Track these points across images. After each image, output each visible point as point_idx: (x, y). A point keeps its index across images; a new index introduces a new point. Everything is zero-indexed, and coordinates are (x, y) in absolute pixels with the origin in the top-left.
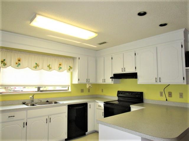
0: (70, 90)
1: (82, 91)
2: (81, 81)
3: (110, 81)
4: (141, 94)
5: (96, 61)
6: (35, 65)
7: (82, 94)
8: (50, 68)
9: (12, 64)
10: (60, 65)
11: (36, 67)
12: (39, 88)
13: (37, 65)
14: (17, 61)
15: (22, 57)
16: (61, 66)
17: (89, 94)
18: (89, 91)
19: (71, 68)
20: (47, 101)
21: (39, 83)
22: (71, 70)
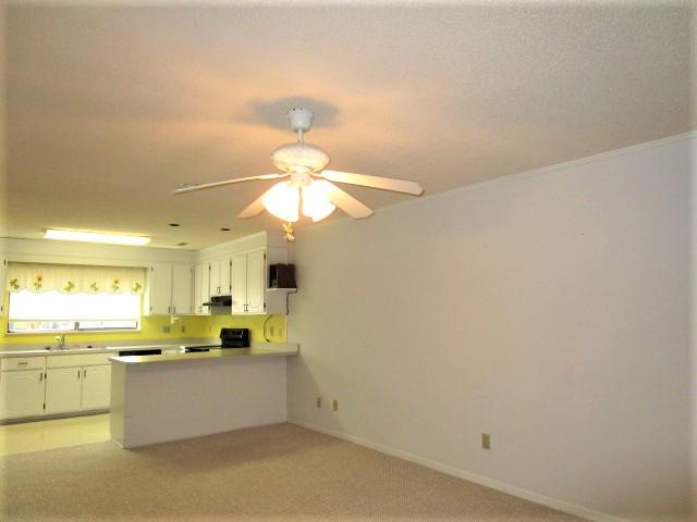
0: (139, 329)
1: (167, 329)
2: (156, 312)
3: (206, 311)
4: (246, 333)
5: (193, 271)
6: (68, 285)
7: (168, 336)
8: (96, 289)
9: (28, 286)
10: (116, 282)
11: (68, 289)
12: (77, 324)
13: (71, 285)
14: (36, 281)
15: (45, 273)
16: (118, 285)
17: (184, 335)
18: (183, 330)
19: (139, 286)
20: (90, 347)
21: (77, 317)
22: (140, 291)
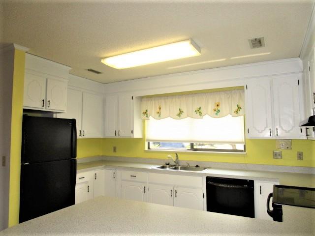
6: (179, 112)
10: (218, 105)
11: (179, 115)
12: (192, 145)
14: (158, 110)
16: (219, 108)
19: (238, 108)
20: (197, 166)
